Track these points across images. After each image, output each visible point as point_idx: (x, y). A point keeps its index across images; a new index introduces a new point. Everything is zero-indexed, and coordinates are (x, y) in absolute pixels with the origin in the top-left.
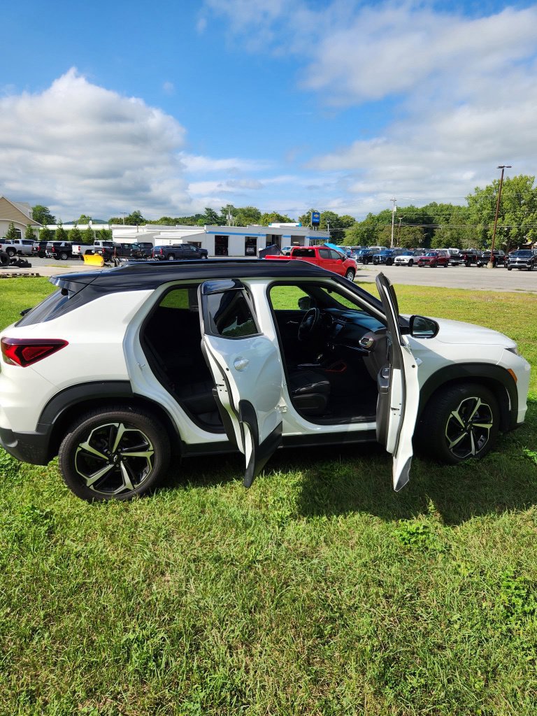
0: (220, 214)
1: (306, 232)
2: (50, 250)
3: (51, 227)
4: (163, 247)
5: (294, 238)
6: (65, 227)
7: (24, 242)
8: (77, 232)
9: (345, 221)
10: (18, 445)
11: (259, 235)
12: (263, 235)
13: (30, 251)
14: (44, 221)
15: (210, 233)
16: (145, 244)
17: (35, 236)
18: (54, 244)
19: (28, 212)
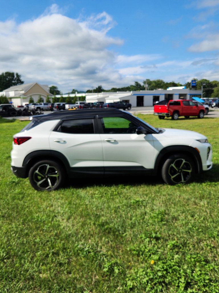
0: (142, 84)
1: (188, 92)
2: (56, 108)
3: (58, 96)
4: (109, 104)
5: (180, 95)
6: (64, 96)
7: (44, 104)
8: (69, 98)
9: (214, 84)
10: (17, 171)
11: (161, 94)
12: (163, 94)
13: (47, 108)
14: (55, 93)
15: (134, 95)
16: (100, 102)
17: (50, 101)
18: (58, 104)
19: (47, 90)
